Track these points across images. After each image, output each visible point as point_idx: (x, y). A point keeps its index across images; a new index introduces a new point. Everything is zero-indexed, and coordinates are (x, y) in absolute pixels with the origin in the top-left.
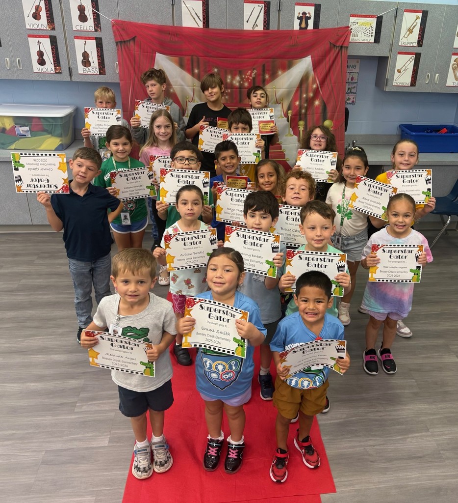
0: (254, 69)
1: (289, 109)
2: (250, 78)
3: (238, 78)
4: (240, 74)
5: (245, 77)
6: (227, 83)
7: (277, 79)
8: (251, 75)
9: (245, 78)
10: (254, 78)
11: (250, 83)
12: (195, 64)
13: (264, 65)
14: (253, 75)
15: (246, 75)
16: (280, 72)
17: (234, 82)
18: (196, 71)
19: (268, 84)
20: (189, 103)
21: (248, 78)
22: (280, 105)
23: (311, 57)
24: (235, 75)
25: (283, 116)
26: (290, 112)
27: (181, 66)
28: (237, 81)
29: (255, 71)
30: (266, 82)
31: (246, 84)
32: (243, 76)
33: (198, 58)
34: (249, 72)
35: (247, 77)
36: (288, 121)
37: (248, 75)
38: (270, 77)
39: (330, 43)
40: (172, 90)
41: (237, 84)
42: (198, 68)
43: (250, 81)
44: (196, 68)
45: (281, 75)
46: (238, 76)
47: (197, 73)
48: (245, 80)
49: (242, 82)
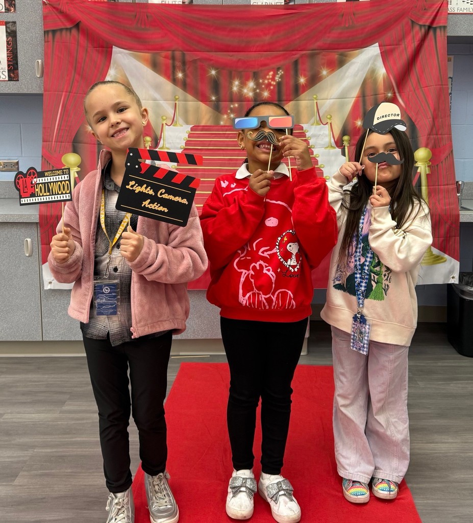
0: (278, 69)
1: (344, 132)
2: (272, 83)
3: (251, 84)
4: (256, 77)
5: (263, 81)
6: (231, 93)
7: (320, 83)
8: (273, 79)
9: (263, 83)
10: (279, 84)
11: (272, 92)
12: (178, 64)
13: (296, 63)
14: (277, 78)
15: (264, 78)
16: (324, 72)
17: (245, 91)
18: (180, 75)
19: (303, 91)
20: (166, 127)
21: (269, 84)
22: (328, 126)
23: (379, 46)
24: (247, 79)
25: (334, 145)
26: (346, 138)
27: (155, 66)
28: (249, 89)
29: (281, 72)
30: (301, 90)
31: (266, 94)
32: (261, 81)
33: (184, 55)
34: (271, 73)
35: (266, 82)
36: (344, 154)
37: (269, 79)
38: (307, 81)
39: (412, 21)
41: (251, 94)
42: (184, 71)
43: (272, 87)
44: (179, 71)
45: (328, 76)
46: (251, 81)
47: (181, 79)
48: (263, 86)
49: (258, 91)
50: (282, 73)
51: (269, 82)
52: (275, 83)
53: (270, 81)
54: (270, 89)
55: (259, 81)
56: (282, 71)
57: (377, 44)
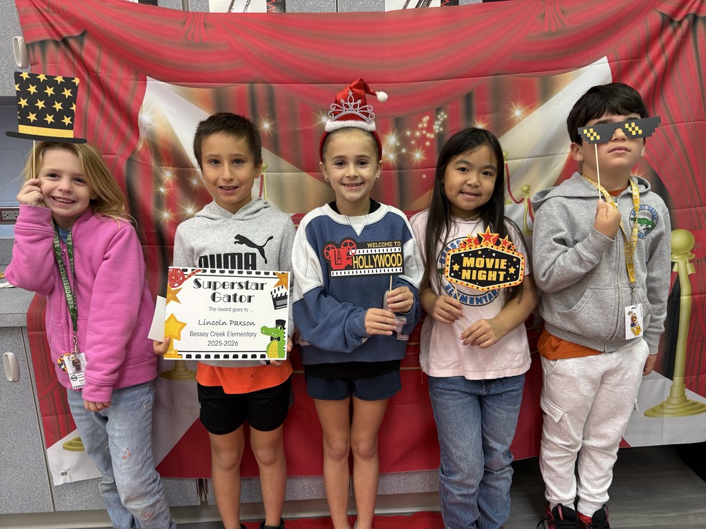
0: (438, 111)
2: (428, 135)
3: (392, 139)
4: (399, 126)
5: (413, 134)
7: (510, 131)
8: (430, 129)
9: (413, 137)
10: (440, 136)
11: (428, 152)
12: (261, 106)
13: (469, 97)
14: (437, 127)
15: (414, 128)
16: (517, 112)
18: (267, 126)
21: (424, 138)
23: (609, 61)
24: (386, 131)
28: (388, 149)
29: (443, 116)
31: (418, 156)
32: (408, 133)
33: (271, 89)
34: (426, 118)
35: (418, 134)
37: (422, 129)
40: (195, 182)
42: (272, 117)
43: (428, 143)
44: (265, 118)
45: (523, 118)
46: (391, 133)
47: (268, 133)
48: (413, 142)
49: (404, 151)
50: (445, 117)
51: (422, 134)
52: (432, 136)
53: (424, 132)
54: (424, 147)
55: (405, 133)
56: (445, 113)
57: (605, 59)
